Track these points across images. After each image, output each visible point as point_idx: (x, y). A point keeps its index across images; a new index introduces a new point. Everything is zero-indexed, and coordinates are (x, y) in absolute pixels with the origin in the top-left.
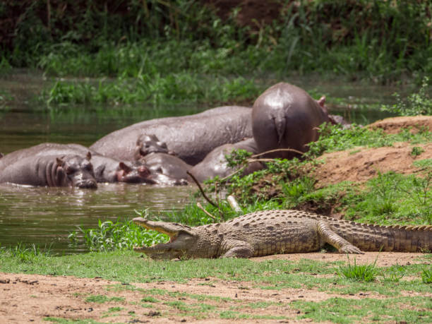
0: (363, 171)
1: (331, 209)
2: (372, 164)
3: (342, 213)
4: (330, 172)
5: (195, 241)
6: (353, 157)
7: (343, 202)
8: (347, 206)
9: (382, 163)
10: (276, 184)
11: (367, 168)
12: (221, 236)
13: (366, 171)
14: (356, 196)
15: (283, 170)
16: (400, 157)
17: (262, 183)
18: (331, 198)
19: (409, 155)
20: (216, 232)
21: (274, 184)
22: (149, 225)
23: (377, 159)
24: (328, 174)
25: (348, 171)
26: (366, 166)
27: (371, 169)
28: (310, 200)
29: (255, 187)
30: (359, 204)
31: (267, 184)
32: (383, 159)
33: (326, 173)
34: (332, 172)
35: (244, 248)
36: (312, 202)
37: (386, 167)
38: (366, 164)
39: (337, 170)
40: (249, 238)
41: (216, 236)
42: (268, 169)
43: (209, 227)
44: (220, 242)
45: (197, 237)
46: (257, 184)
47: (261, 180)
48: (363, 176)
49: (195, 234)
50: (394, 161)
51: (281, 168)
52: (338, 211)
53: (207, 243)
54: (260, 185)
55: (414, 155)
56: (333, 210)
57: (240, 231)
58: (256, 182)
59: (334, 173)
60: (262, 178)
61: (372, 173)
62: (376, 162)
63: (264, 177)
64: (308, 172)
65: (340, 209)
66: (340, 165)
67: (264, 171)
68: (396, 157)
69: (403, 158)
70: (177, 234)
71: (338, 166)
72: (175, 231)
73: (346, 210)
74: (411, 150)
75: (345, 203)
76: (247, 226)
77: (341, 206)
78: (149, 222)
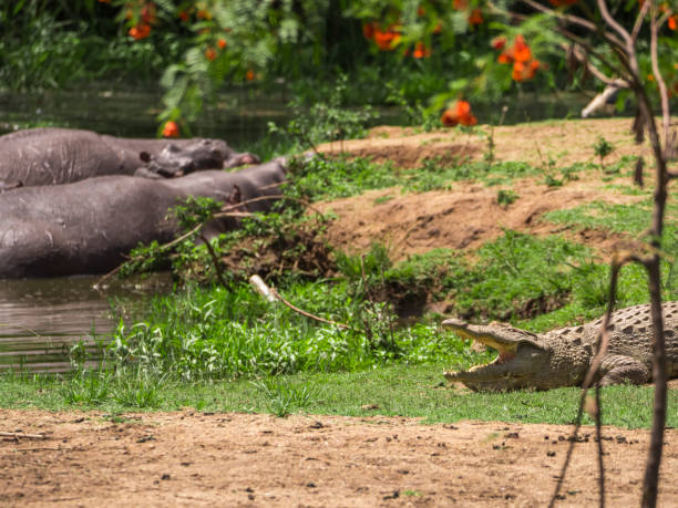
0: (415, 230)
1: (426, 296)
2: (431, 219)
3: (447, 302)
4: (350, 233)
5: (548, 360)
6: (385, 207)
7: (446, 283)
8: (455, 290)
9: (448, 217)
10: (262, 254)
11: (423, 226)
12: (587, 348)
13: (421, 231)
14: (466, 273)
15: (271, 230)
16: (479, 207)
17: (237, 253)
18: (425, 277)
19: (493, 203)
20: (578, 342)
21: (257, 255)
22: (470, 332)
23: (439, 210)
24: (348, 237)
25: (383, 231)
26: (420, 222)
27: (431, 227)
28: (391, 281)
29: (226, 260)
30: (476, 286)
31: (246, 253)
32: (450, 211)
33: (343, 234)
34: (356, 232)
35: (633, 367)
36: (395, 285)
37: (458, 224)
38: (419, 219)
39: (361, 230)
40: (635, 349)
41: (580, 349)
42: (244, 229)
43: (565, 333)
44: (588, 359)
45: (550, 352)
46: (227, 255)
47: (234, 248)
48: (418, 239)
49: (546, 347)
50: (469, 215)
51: (268, 227)
52: (441, 300)
53: (567, 362)
54: (234, 256)
55: (503, 204)
56: (430, 296)
57: (618, 339)
58: (225, 251)
59: (359, 236)
60: (236, 245)
61: (434, 234)
62: (438, 215)
63: (238, 243)
64: (315, 233)
65: (442, 295)
66: (366, 222)
67: (236, 234)
68: (473, 207)
69: (485, 209)
70: (515, 346)
71: (361, 224)
72: (514, 342)
73: (453, 297)
74: (496, 196)
75: (451, 286)
76: (628, 330)
77: (443, 290)
78: (470, 327)
